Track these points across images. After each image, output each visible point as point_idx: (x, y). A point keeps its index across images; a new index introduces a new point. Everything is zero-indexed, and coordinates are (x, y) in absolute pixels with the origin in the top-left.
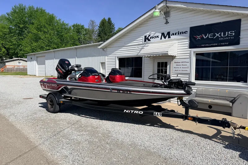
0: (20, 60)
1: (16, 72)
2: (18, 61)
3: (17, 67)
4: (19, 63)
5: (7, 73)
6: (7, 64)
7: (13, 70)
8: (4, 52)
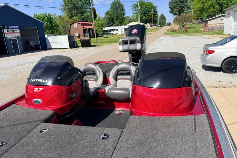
0: (223, 17)
1: (216, 31)
2: (221, 18)
3: (219, 25)
4: (222, 20)
5: (207, 33)
6: (209, 22)
7: (214, 29)
8: (217, 9)
